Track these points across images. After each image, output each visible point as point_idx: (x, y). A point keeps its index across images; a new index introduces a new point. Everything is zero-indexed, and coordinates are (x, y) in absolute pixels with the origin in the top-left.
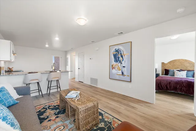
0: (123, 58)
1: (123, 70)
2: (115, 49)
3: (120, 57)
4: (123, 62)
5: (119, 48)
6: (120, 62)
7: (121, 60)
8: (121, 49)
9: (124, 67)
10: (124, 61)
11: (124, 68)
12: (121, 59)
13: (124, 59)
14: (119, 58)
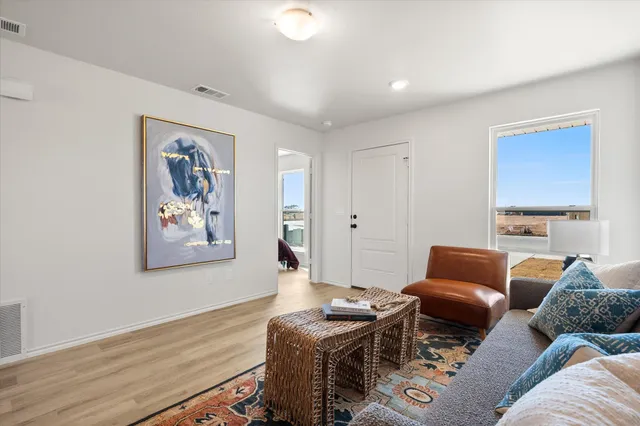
0: (209, 182)
1: (211, 225)
2: (179, 142)
3: (201, 179)
4: (211, 197)
5: (194, 142)
6: (198, 197)
7: (203, 189)
8: (202, 149)
9: (215, 213)
10: (214, 193)
11: (214, 217)
12: (202, 183)
13: (216, 187)
14: (194, 179)
